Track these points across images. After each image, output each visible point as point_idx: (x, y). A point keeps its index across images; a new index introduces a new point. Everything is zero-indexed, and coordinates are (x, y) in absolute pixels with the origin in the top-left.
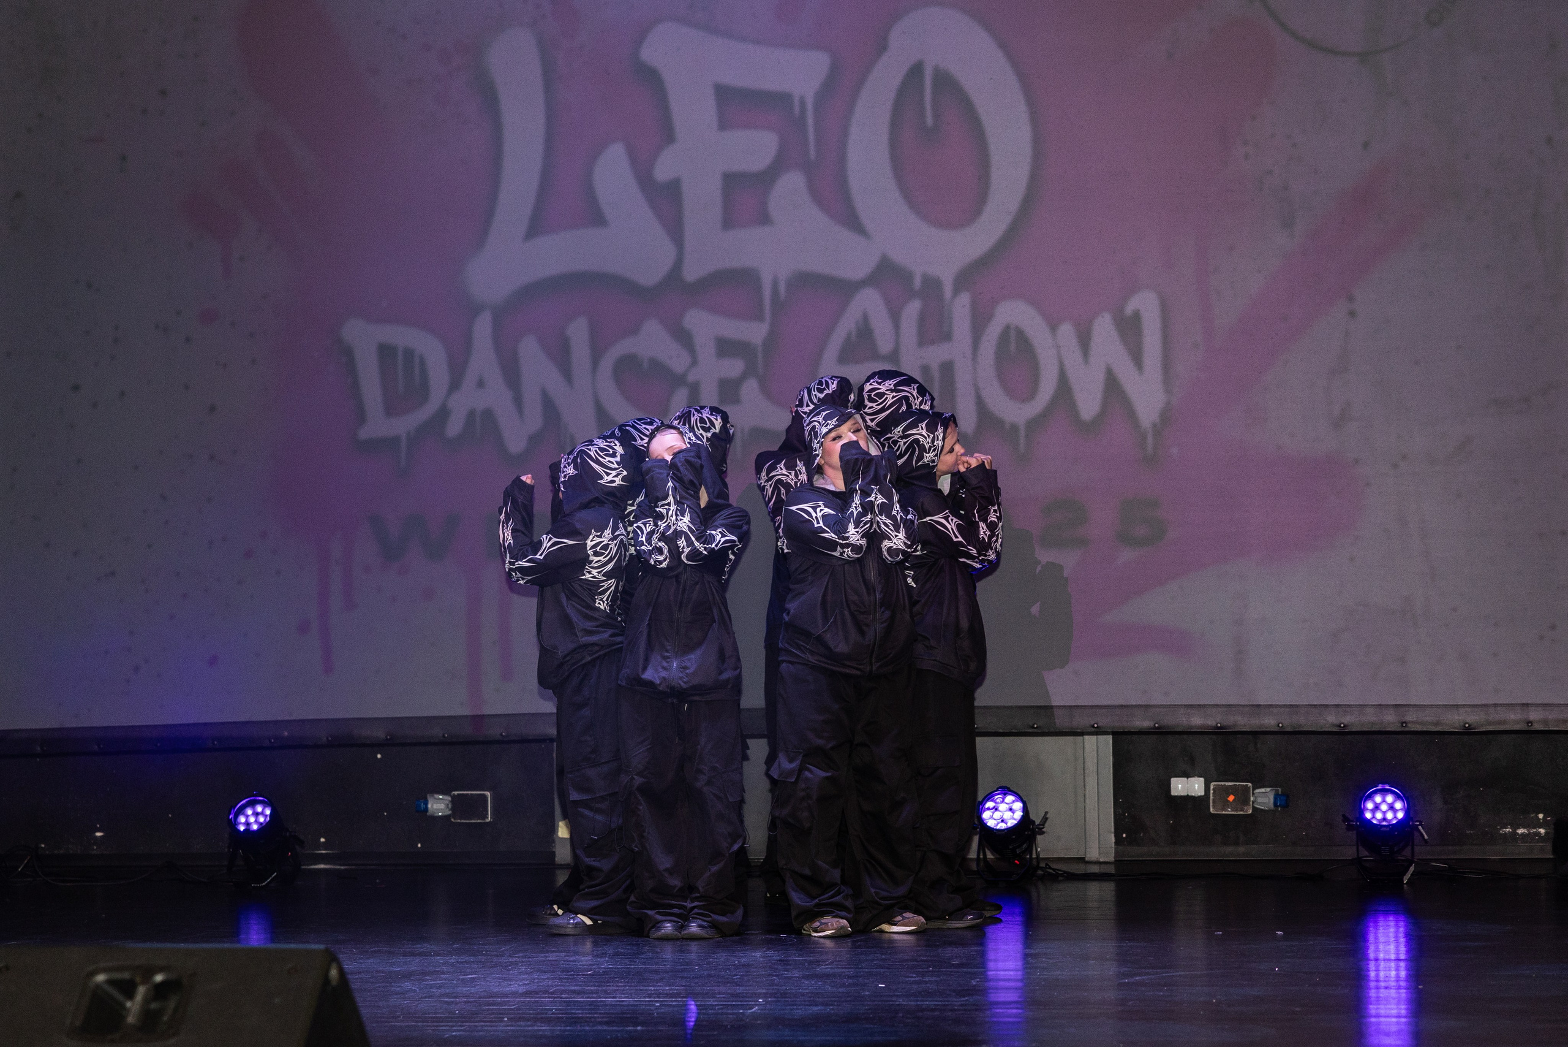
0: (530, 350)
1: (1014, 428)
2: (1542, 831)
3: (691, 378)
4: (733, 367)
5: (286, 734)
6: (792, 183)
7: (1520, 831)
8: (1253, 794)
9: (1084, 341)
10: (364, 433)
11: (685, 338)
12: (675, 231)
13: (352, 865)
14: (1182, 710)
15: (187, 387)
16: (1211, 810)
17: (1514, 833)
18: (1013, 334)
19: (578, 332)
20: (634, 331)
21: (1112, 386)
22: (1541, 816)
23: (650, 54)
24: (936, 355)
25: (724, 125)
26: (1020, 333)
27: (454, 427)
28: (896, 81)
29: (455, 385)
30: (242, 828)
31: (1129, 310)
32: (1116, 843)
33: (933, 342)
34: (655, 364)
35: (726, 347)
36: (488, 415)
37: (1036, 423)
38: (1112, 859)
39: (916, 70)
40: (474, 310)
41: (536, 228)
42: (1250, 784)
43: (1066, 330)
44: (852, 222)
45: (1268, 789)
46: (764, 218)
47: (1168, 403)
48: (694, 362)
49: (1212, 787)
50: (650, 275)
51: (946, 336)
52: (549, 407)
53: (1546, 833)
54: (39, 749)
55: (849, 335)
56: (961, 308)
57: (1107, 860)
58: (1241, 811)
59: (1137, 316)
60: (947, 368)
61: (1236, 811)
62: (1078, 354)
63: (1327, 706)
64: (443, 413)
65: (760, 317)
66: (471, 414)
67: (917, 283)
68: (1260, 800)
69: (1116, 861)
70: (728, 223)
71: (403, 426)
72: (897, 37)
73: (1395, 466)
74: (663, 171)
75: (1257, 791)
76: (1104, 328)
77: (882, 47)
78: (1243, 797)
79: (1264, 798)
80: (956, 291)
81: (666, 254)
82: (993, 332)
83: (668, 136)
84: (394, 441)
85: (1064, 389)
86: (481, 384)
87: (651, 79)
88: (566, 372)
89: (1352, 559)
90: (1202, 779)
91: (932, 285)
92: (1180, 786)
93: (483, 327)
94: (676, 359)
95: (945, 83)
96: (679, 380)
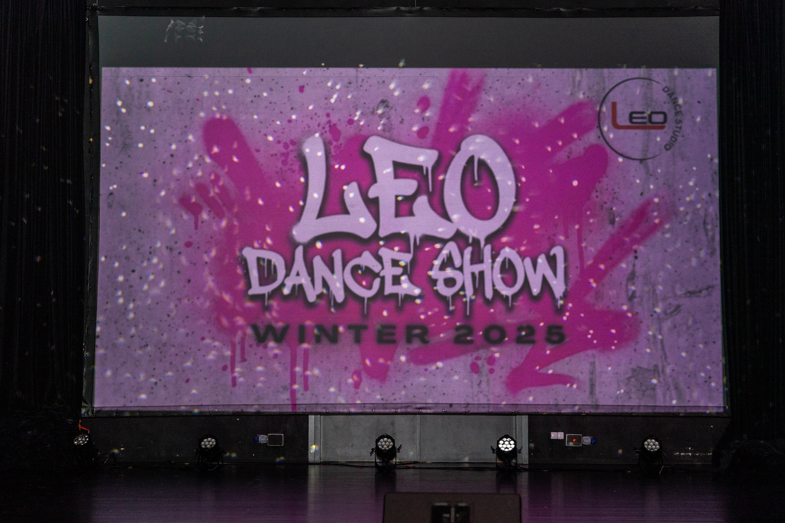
0: (318, 261)
1: (507, 297)
2: (690, 454)
3: (381, 274)
4: (398, 271)
5: (217, 410)
6: (422, 201)
7: (682, 454)
8: (582, 439)
9: (535, 264)
10: (251, 292)
11: (379, 259)
12: (376, 216)
13: (229, 463)
14: (570, 406)
15: (179, 272)
16: (566, 445)
17: (680, 455)
18: (507, 261)
19: (337, 255)
20: (360, 255)
21: (545, 282)
22: (690, 448)
23: (367, 148)
24: (477, 268)
25: (396, 176)
26: (510, 261)
27: (286, 291)
28: (463, 163)
29: (287, 275)
30: (203, 446)
31: (552, 253)
32: (529, 457)
33: (476, 263)
34: (367, 268)
35: (395, 263)
36: (301, 286)
37: (515, 296)
38: (527, 463)
39: (471, 160)
40: (296, 245)
41: (322, 214)
42: (581, 435)
43: (528, 261)
44: (445, 216)
45: (588, 437)
46: (411, 213)
47: (566, 289)
48: (383, 268)
49: (567, 436)
50: (366, 234)
51: (481, 261)
52: (325, 284)
53: (691, 455)
54: (115, 414)
55: (444, 260)
56: (487, 251)
57: (525, 463)
58: (579, 445)
59: (554, 256)
60: (482, 273)
61: (576, 445)
62: (532, 270)
63: (625, 406)
64: (283, 285)
65: (408, 251)
66: (294, 286)
67: (470, 241)
68: (585, 441)
69: (529, 463)
70: (398, 214)
71: (267, 290)
72: (463, 145)
73: (652, 315)
74: (372, 193)
75: (583, 438)
76: (542, 260)
77: (458, 149)
78: (579, 440)
79: (587, 440)
80: (485, 245)
81: (373, 226)
82: (499, 260)
83: (374, 180)
84: (263, 296)
85: (526, 282)
86: (298, 274)
87: (368, 158)
88: (332, 271)
89: (635, 350)
90: (563, 433)
91: (476, 242)
92: (554, 435)
93: (299, 252)
94: (375, 266)
95: (482, 164)
96: (377, 275)
